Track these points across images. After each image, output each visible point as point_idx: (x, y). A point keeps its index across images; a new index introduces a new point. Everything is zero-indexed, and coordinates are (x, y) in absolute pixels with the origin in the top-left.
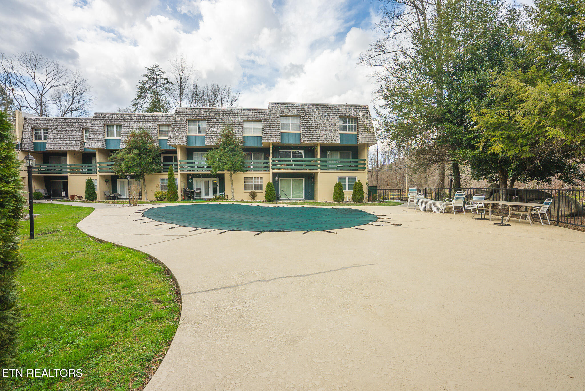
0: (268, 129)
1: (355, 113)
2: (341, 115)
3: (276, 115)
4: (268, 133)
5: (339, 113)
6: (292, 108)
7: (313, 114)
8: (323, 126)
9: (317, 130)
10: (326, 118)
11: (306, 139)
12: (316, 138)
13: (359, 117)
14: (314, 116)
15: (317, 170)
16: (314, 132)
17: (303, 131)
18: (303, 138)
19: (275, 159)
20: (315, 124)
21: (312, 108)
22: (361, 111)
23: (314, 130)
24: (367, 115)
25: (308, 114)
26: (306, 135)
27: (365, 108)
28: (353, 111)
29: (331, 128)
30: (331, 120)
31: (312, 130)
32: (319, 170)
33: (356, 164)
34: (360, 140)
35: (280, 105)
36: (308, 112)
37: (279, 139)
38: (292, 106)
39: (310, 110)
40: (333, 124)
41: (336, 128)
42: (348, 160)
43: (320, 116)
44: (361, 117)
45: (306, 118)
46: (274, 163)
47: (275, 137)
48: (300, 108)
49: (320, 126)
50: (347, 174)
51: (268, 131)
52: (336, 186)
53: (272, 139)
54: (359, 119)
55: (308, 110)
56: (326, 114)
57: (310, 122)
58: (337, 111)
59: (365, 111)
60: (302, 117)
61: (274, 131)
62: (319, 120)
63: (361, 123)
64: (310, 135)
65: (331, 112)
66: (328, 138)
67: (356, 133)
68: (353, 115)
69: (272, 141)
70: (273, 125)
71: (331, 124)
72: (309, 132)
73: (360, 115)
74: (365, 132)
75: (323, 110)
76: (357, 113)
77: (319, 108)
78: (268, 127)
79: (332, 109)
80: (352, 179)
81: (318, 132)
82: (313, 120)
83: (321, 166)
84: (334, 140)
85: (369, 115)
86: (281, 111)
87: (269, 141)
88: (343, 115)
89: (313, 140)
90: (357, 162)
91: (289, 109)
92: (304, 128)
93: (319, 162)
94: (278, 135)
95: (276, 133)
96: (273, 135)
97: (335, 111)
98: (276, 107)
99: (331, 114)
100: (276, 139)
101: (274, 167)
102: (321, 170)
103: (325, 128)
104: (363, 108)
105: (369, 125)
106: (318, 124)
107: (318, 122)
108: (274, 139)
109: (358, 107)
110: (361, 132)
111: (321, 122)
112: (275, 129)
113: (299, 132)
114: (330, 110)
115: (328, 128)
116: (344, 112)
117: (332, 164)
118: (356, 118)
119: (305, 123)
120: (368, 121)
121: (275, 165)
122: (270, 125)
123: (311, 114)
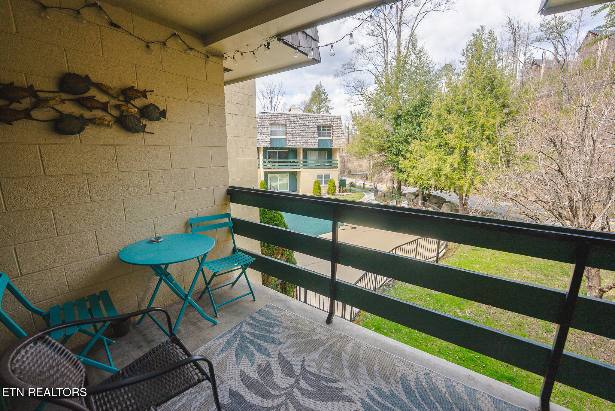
0: (260, 135)
1: (330, 122)
2: (319, 124)
3: (266, 123)
4: (259, 139)
5: (318, 122)
6: (279, 117)
7: (297, 123)
8: (305, 133)
9: (301, 136)
10: (307, 126)
11: (292, 145)
12: (299, 143)
13: (333, 126)
14: (298, 124)
15: (300, 168)
16: (298, 138)
17: (289, 138)
18: (289, 144)
19: (265, 160)
20: (298, 131)
21: (296, 117)
22: (335, 121)
23: (298, 136)
24: (339, 124)
25: (293, 122)
26: (291, 141)
27: (338, 118)
28: (329, 121)
29: (311, 135)
30: (311, 128)
31: (296, 136)
32: (302, 169)
33: (330, 164)
34: (334, 145)
35: (269, 114)
36: (292, 121)
37: (269, 144)
38: (279, 115)
39: (294, 119)
40: (313, 132)
41: (315, 135)
42: (324, 160)
43: (302, 124)
44: (335, 126)
45: (291, 126)
46: (265, 164)
47: (266, 142)
48: (286, 117)
49: (303, 133)
50: (323, 172)
51: (260, 137)
52: (315, 182)
53: (263, 144)
54: (333, 127)
55: (293, 119)
56: (307, 123)
57: (294, 129)
58: (316, 120)
59: (338, 121)
60: (287, 126)
61: (265, 137)
62: (301, 128)
63: (335, 131)
64: (294, 141)
65: (311, 121)
66: (309, 143)
67: (331, 138)
68: (329, 124)
69: (263, 146)
70: (264, 132)
71: (311, 132)
72: (294, 138)
73: (334, 124)
74: (338, 139)
75: (305, 120)
76: (332, 122)
77: (302, 118)
78: (259, 133)
79: (312, 118)
80: (327, 176)
81: (301, 138)
82: (297, 128)
83: (303, 165)
84: (313, 145)
85: (341, 124)
86: (270, 120)
87: (261, 146)
88: (321, 124)
89: (297, 145)
90: (331, 162)
91: (276, 118)
92: (289, 135)
93: (302, 162)
94: (268, 141)
95: (267, 139)
96: (264, 141)
97: (314, 120)
98: (266, 116)
99: (311, 123)
100: (267, 144)
101: (265, 167)
102: (303, 168)
103: (306, 135)
104: (337, 118)
105: (341, 133)
106: (301, 131)
107: (301, 130)
108: (265, 144)
109: (333, 117)
110: (335, 139)
111: (303, 130)
112: (265, 135)
113: (285, 137)
114: (311, 120)
115: (309, 135)
116: (322, 121)
117: (311, 164)
118: (331, 127)
119: (291, 131)
120: (340, 129)
121: (266, 165)
122: (261, 132)
123: (295, 123)
